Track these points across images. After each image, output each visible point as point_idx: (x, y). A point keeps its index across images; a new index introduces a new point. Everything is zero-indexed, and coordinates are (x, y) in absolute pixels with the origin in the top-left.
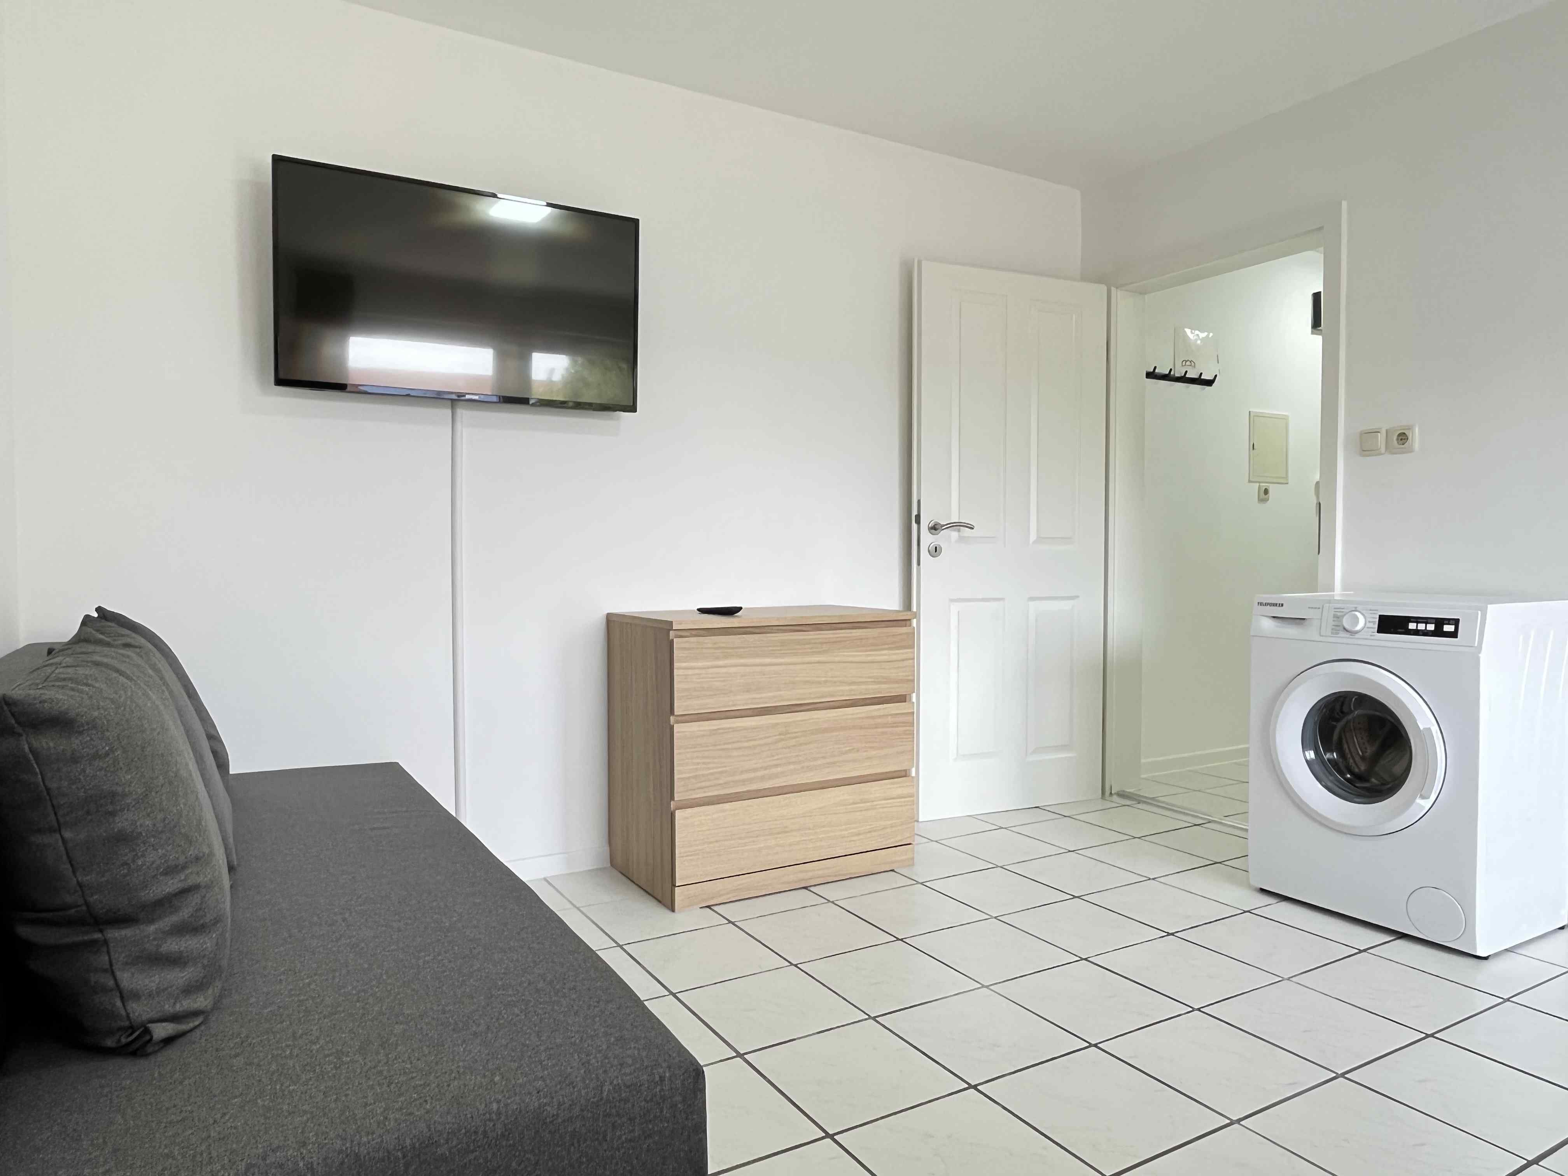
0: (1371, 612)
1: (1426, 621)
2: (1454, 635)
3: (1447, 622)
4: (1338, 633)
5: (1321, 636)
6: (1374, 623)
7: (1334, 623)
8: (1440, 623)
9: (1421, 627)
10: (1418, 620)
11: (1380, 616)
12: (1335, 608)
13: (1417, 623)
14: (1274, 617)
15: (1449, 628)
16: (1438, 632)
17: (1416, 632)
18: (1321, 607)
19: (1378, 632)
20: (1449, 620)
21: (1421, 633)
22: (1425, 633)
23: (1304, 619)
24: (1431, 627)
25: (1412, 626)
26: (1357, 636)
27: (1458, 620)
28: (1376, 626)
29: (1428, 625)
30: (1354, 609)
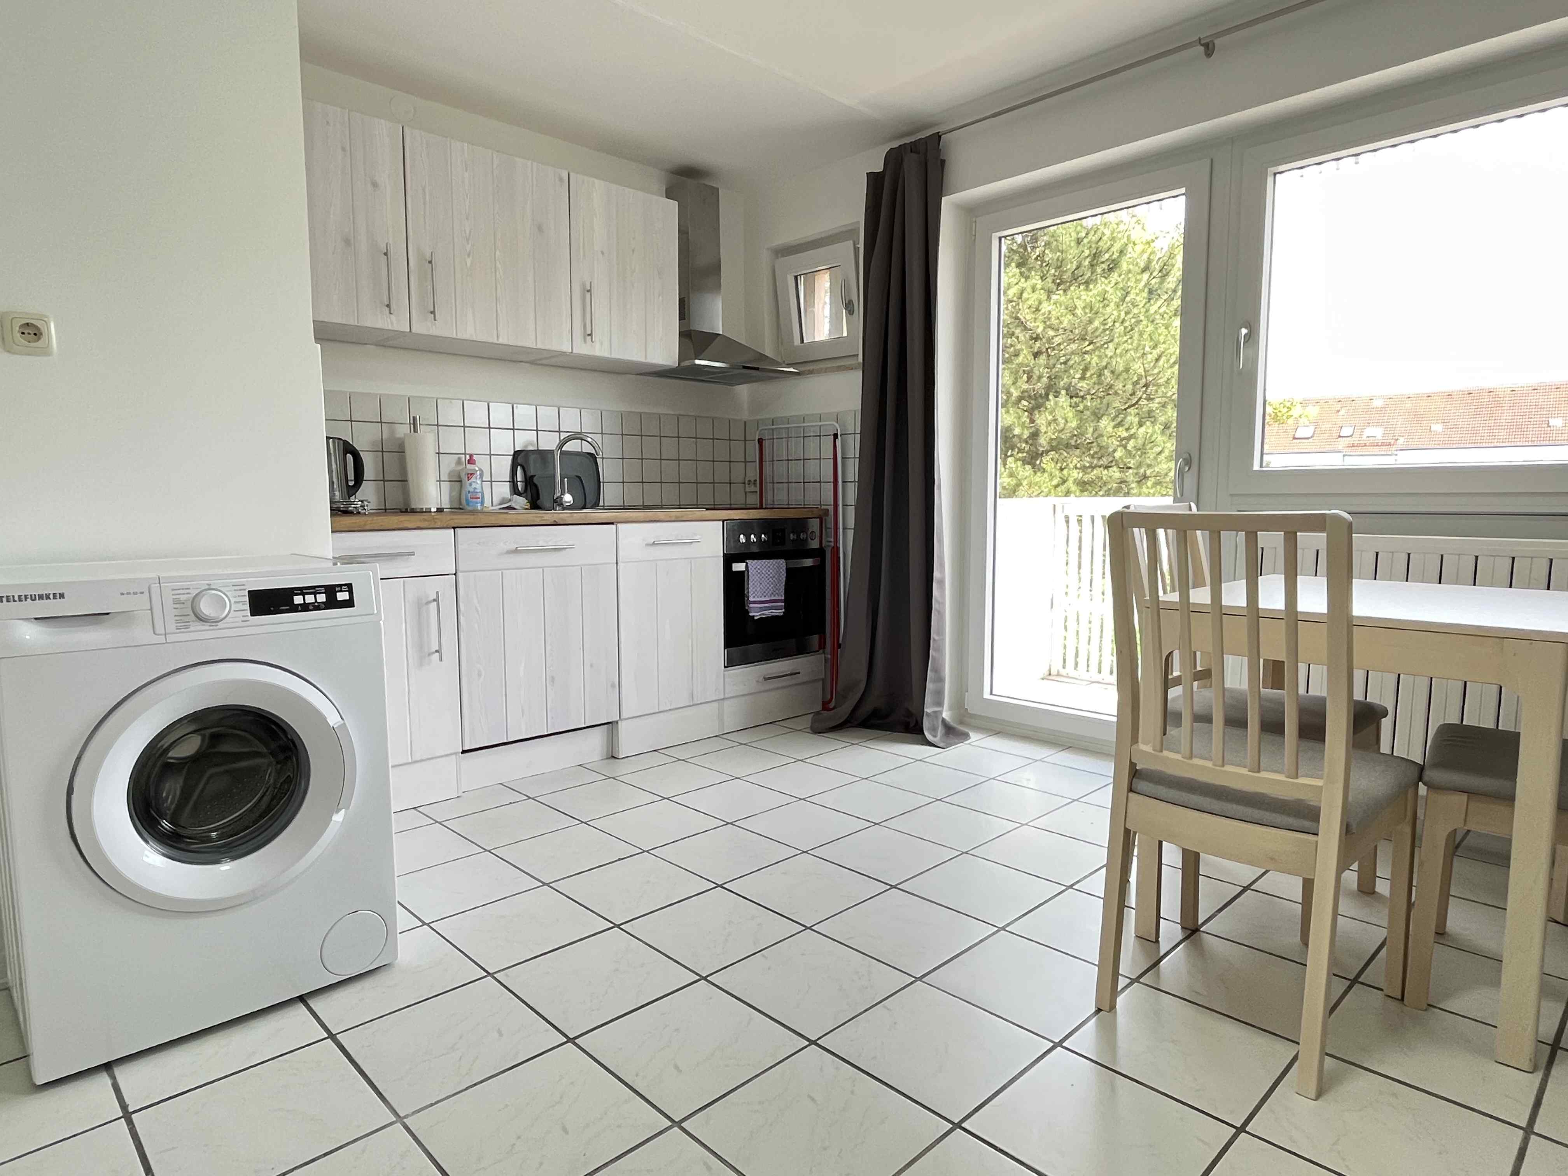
0: (236, 588)
1: (313, 590)
2: (350, 603)
3: (339, 589)
4: (187, 627)
5: (156, 634)
6: (243, 602)
7: (177, 612)
8: (331, 591)
9: (310, 599)
10: (303, 591)
11: (249, 591)
12: (173, 590)
13: (304, 594)
14: (36, 619)
15: (342, 596)
16: (332, 603)
17: (305, 607)
18: (146, 590)
19: (252, 615)
20: (340, 585)
21: (311, 607)
22: (317, 607)
23: (108, 614)
24: (322, 598)
25: (298, 600)
26: (221, 625)
27: (351, 584)
28: (248, 607)
29: (318, 595)
30: (207, 587)
